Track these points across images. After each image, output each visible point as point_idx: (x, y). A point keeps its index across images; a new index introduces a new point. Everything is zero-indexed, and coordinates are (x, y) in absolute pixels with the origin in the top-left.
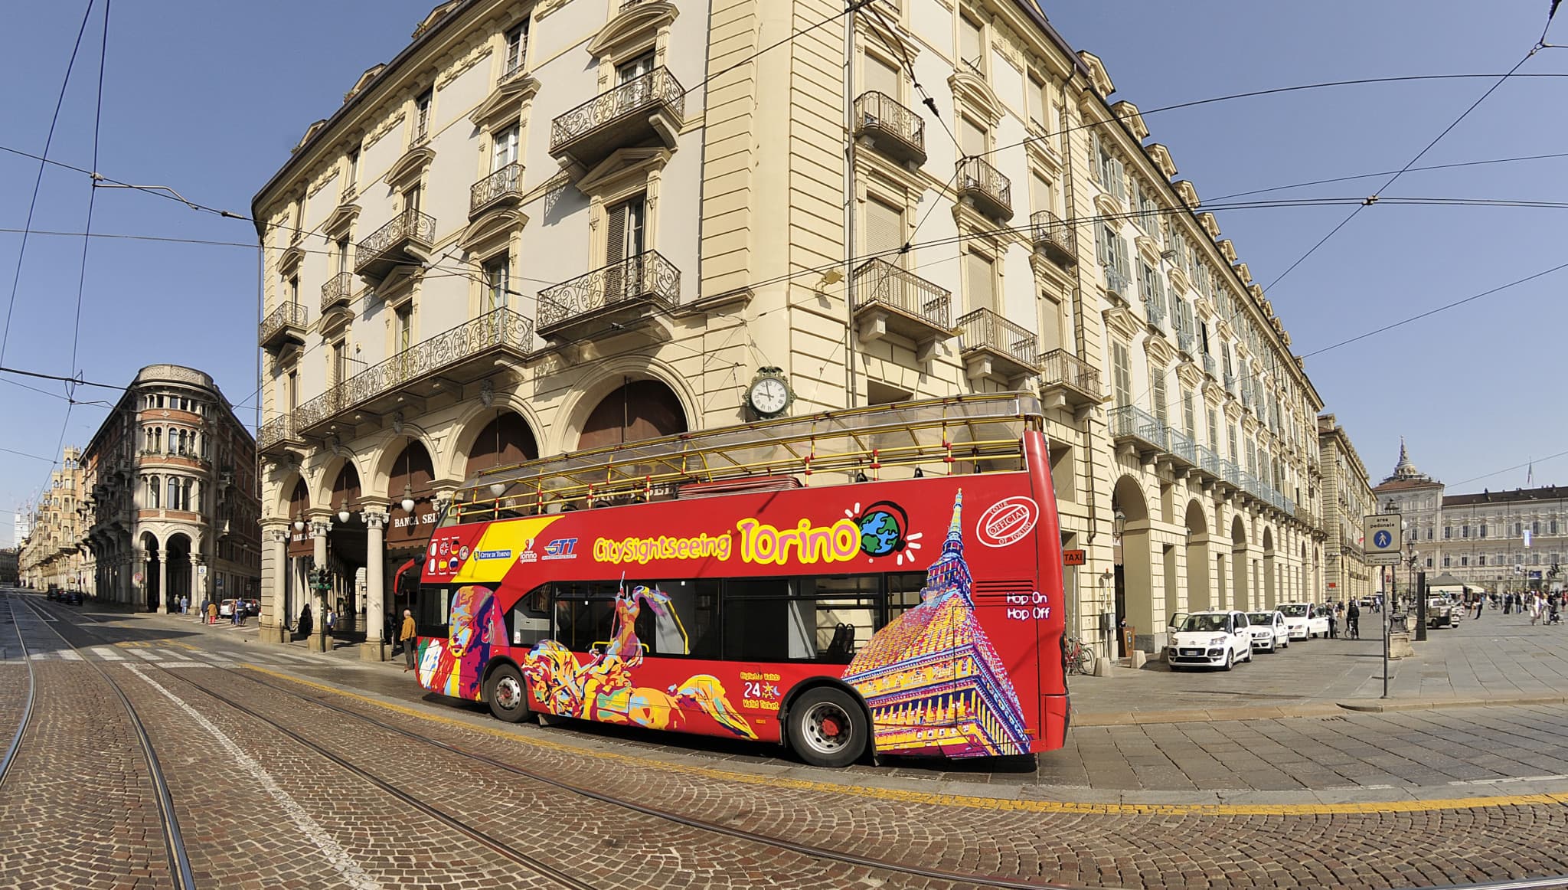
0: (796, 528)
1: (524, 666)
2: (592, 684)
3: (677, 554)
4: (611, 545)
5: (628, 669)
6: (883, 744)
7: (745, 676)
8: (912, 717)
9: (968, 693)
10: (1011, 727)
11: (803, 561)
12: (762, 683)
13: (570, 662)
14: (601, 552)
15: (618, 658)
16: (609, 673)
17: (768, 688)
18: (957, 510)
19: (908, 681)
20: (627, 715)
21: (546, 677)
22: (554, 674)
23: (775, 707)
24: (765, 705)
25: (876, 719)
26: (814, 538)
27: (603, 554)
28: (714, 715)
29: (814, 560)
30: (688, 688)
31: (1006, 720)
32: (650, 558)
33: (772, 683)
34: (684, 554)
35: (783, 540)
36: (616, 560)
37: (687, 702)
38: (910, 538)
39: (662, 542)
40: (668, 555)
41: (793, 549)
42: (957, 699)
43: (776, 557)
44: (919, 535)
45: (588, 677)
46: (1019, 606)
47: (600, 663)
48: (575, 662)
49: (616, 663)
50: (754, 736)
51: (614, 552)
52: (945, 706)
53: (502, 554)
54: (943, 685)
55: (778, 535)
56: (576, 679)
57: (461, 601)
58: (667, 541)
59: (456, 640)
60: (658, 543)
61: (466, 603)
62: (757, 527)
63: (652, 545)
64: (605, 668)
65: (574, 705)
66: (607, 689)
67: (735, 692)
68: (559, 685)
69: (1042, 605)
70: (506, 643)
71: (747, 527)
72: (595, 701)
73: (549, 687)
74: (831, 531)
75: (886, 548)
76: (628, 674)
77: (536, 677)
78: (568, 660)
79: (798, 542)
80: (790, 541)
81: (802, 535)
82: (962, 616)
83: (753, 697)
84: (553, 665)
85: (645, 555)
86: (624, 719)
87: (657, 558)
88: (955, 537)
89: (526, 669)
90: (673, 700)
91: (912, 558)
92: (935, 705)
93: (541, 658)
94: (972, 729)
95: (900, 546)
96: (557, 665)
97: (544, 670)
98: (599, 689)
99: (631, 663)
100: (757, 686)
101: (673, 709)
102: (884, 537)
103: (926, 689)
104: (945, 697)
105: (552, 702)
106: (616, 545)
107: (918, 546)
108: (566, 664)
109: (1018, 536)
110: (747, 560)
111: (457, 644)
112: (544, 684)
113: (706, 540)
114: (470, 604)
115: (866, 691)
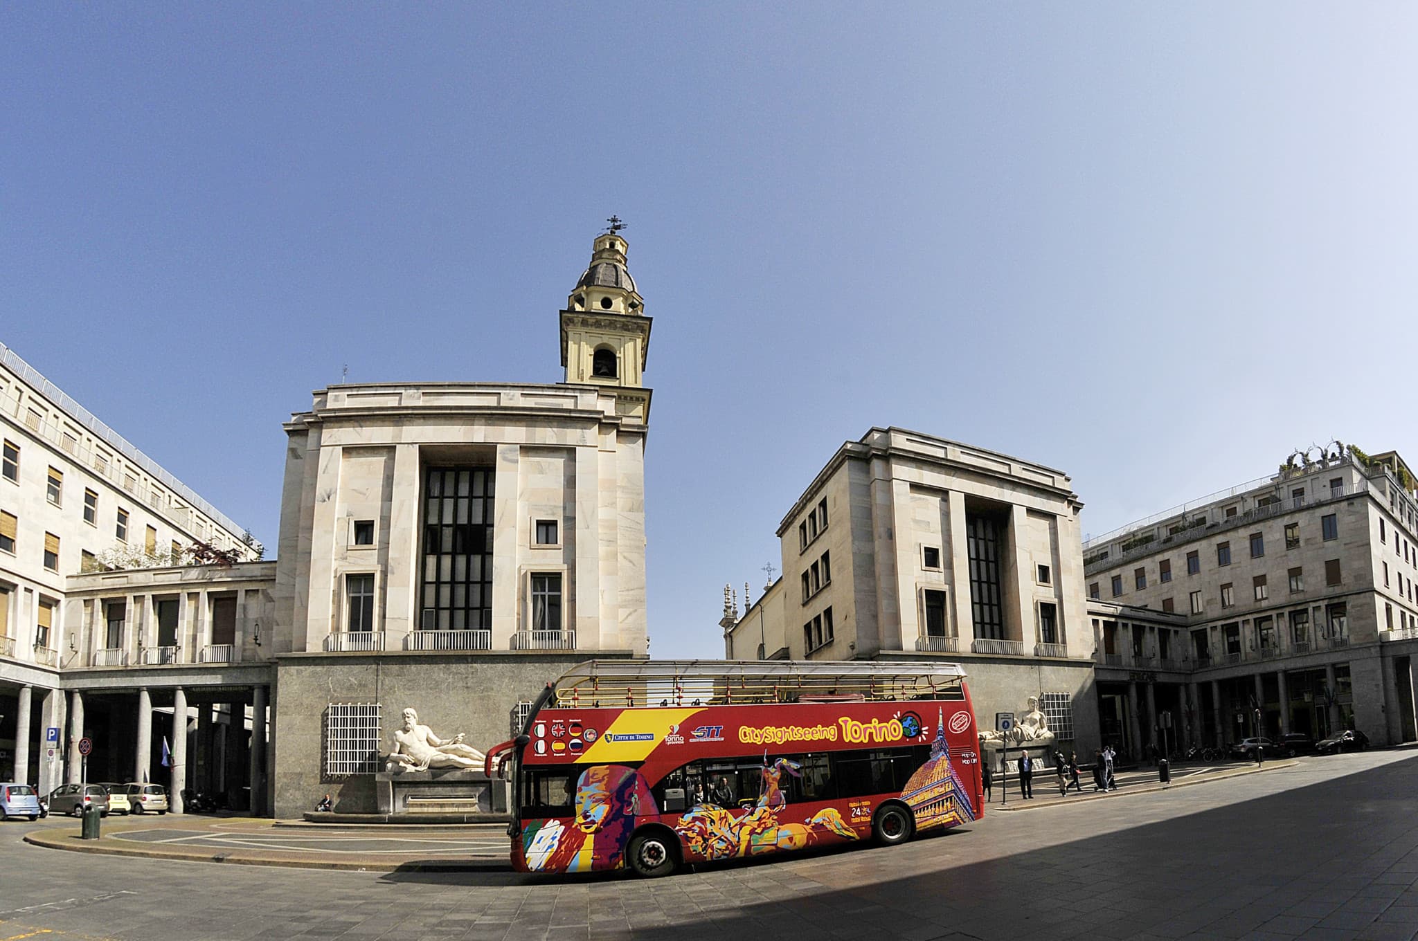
0: (871, 723)
1: (677, 828)
2: (746, 829)
3: (803, 738)
4: (753, 732)
5: (775, 814)
6: (920, 826)
7: (851, 805)
8: (930, 812)
9: (951, 797)
10: (967, 810)
11: (877, 741)
12: (861, 807)
13: (725, 817)
14: (745, 736)
15: (767, 808)
16: (760, 819)
17: (864, 809)
18: (941, 716)
19: (928, 796)
20: (775, 845)
21: (702, 833)
22: (709, 828)
23: (869, 819)
24: (863, 819)
25: (916, 816)
26: (880, 729)
27: (748, 737)
28: (836, 831)
29: (882, 740)
30: (817, 819)
31: (965, 808)
32: (784, 740)
33: (866, 806)
34: (809, 738)
35: (865, 730)
36: (758, 741)
37: (818, 827)
38: (923, 729)
39: (792, 730)
40: (797, 738)
41: (871, 734)
42: (947, 801)
43: (862, 738)
44: (927, 728)
45: (742, 825)
46: (966, 759)
47: (752, 814)
48: (730, 816)
49: (765, 811)
50: (858, 838)
51: (757, 736)
52: (943, 805)
53: (643, 737)
54: (942, 795)
55: (863, 727)
56: (731, 829)
57: (591, 780)
58: (796, 729)
59: (586, 817)
60: (789, 730)
61: (599, 781)
62: (850, 723)
63: (785, 732)
64: (756, 816)
65: (730, 847)
66: (759, 830)
67: (846, 814)
68: (715, 836)
69: (974, 758)
70: (655, 811)
71: (845, 722)
72: (749, 841)
73: (705, 840)
74: (888, 725)
75: (914, 734)
76: (775, 817)
77: (690, 834)
78: (723, 815)
79: (873, 731)
80: (869, 731)
81: (875, 727)
82: (946, 764)
83: (857, 816)
84: (708, 823)
85: (781, 738)
86: (774, 848)
87: (790, 740)
88: (941, 729)
89: (680, 830)
90: (808, 828)
91: (925, 739)
92: (939, 805)
93: (695, 819)
94: (954, 813)
95: (920, 733)
96: (712, 821)
97: (700, 827)
98: (752, 832)
99: (777, 809)
100: (859, 810)
101: (809, 833)
102: (913, 728)
103: (935, 798)
104: (943, 801)
105: (710, 850)
106: (757, 731)
107: (927, 733)
108: (721, 819)
109: (964, 728)
110: (847, 741)
111: (588, 820)
112: (700, 838)
113: (821, 729)
114: (604, 782)
115: (911, 803)
